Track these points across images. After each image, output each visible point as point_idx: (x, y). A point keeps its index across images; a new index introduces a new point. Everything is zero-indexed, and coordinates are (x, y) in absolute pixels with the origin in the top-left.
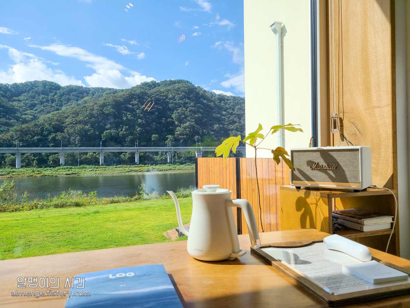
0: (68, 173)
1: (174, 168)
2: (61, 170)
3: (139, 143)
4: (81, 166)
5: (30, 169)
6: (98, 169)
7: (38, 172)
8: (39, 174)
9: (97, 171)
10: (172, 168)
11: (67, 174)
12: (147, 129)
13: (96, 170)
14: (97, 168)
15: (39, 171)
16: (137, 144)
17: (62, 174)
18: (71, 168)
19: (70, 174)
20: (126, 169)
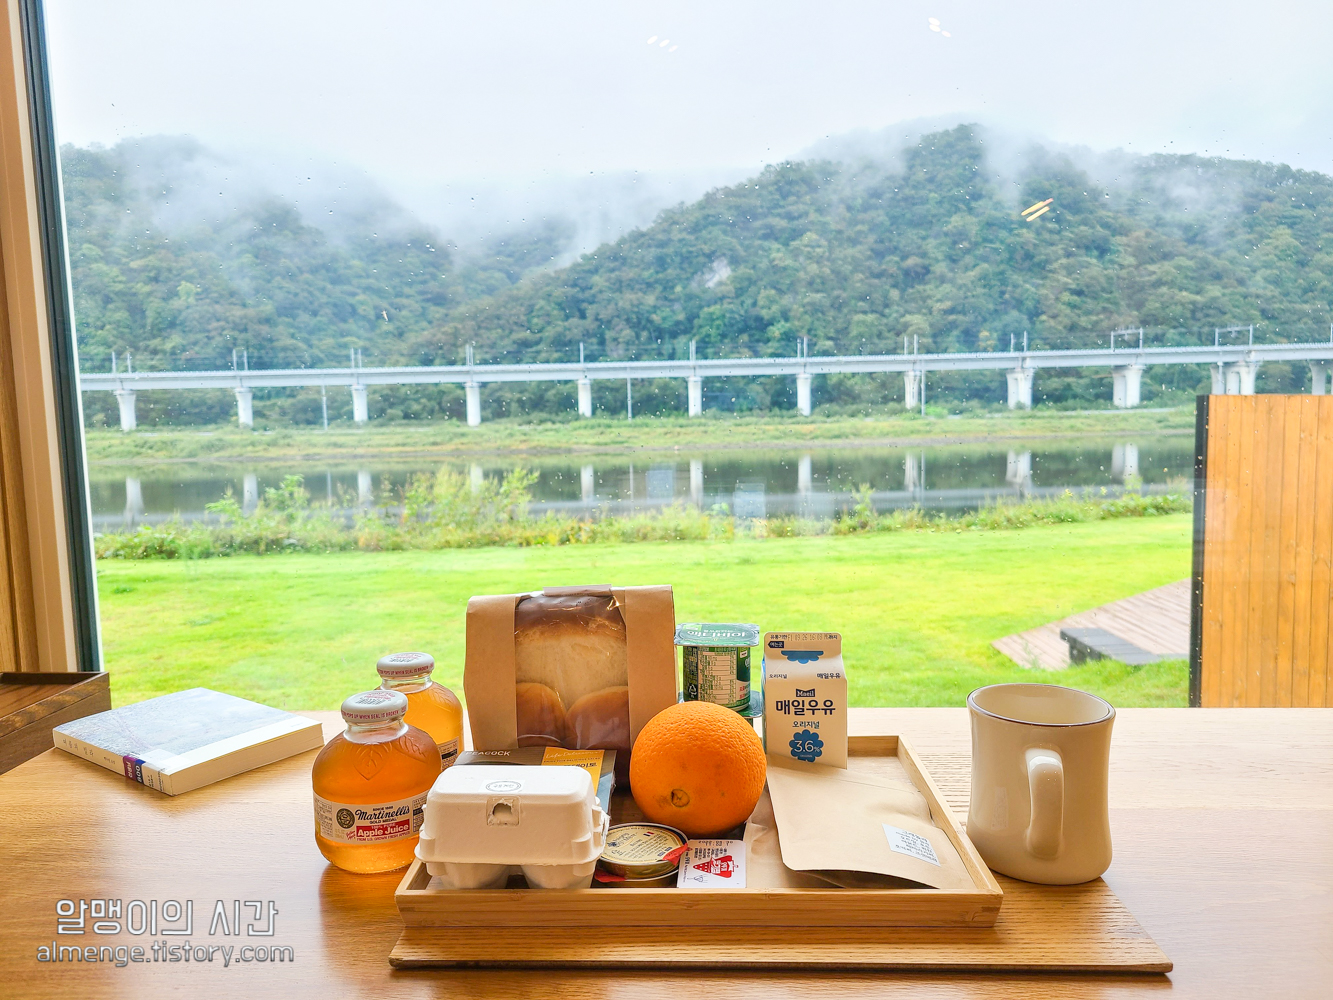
0: (602, 439)
1: (928, 428)
2: (582, 432)
3: (811, 345)
4: (639, 420)
5: (502, 427)
6: (683, 430)
7: (524, 438)
8: (525, 441)
9: (681, 437)
10: (922, 428)
11: (598, 444)
12: (838, 297)
13: (679, 434)
14: (681, 426)
15: (525, 434)
16: (802, 350)
17: (586, 443)
18: (609, 426)
19: (606, 444)
20: (768, 431)
